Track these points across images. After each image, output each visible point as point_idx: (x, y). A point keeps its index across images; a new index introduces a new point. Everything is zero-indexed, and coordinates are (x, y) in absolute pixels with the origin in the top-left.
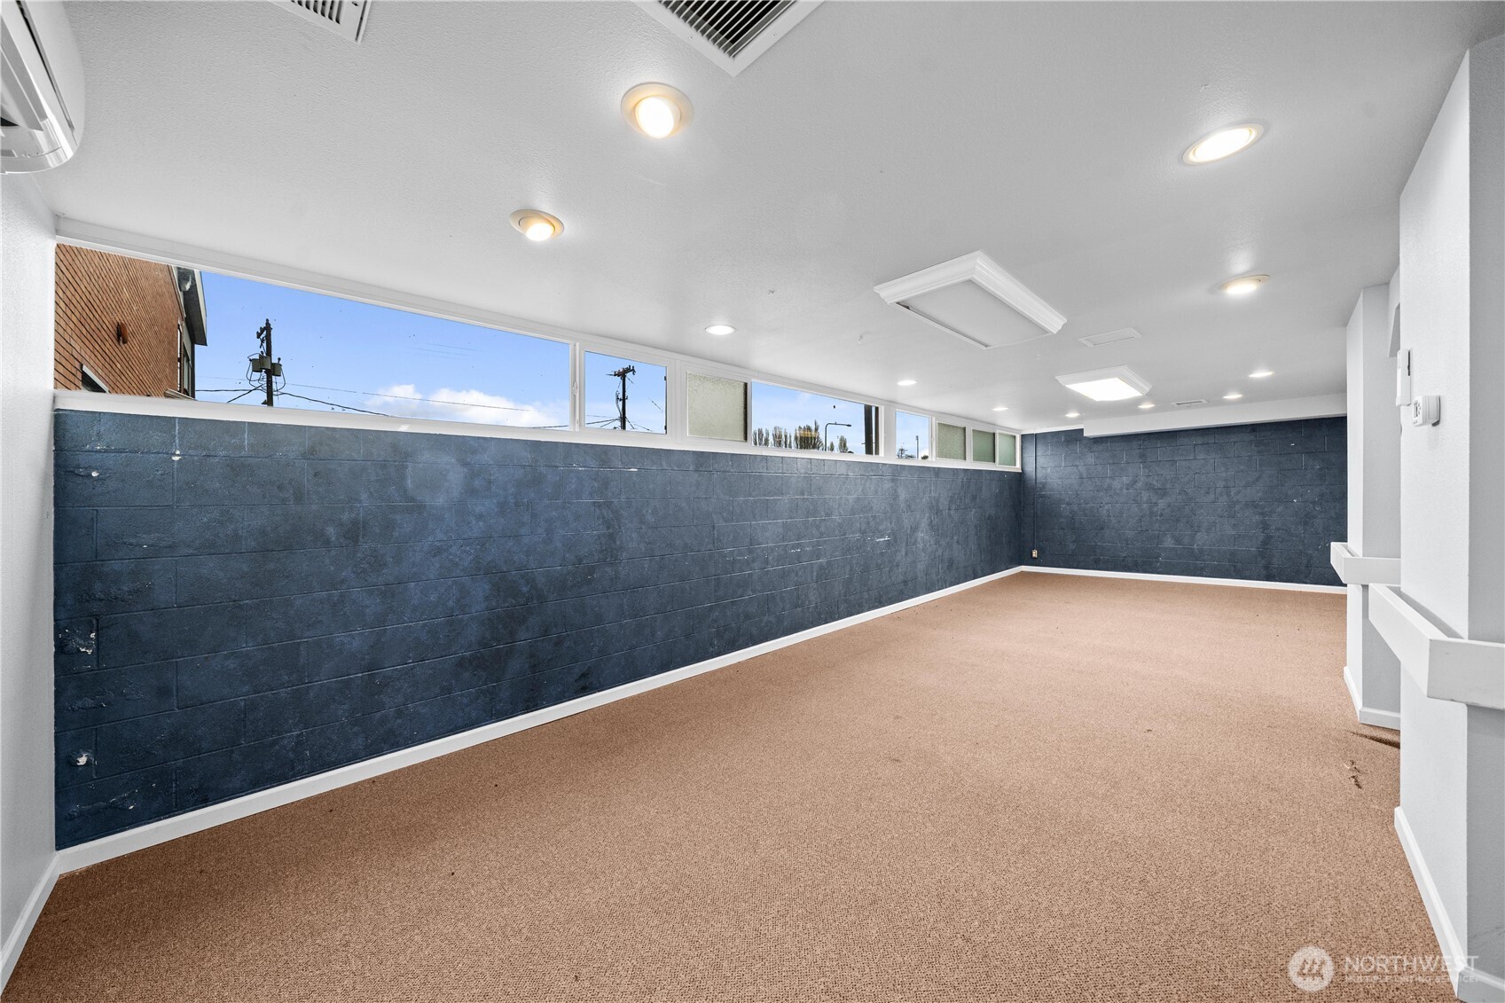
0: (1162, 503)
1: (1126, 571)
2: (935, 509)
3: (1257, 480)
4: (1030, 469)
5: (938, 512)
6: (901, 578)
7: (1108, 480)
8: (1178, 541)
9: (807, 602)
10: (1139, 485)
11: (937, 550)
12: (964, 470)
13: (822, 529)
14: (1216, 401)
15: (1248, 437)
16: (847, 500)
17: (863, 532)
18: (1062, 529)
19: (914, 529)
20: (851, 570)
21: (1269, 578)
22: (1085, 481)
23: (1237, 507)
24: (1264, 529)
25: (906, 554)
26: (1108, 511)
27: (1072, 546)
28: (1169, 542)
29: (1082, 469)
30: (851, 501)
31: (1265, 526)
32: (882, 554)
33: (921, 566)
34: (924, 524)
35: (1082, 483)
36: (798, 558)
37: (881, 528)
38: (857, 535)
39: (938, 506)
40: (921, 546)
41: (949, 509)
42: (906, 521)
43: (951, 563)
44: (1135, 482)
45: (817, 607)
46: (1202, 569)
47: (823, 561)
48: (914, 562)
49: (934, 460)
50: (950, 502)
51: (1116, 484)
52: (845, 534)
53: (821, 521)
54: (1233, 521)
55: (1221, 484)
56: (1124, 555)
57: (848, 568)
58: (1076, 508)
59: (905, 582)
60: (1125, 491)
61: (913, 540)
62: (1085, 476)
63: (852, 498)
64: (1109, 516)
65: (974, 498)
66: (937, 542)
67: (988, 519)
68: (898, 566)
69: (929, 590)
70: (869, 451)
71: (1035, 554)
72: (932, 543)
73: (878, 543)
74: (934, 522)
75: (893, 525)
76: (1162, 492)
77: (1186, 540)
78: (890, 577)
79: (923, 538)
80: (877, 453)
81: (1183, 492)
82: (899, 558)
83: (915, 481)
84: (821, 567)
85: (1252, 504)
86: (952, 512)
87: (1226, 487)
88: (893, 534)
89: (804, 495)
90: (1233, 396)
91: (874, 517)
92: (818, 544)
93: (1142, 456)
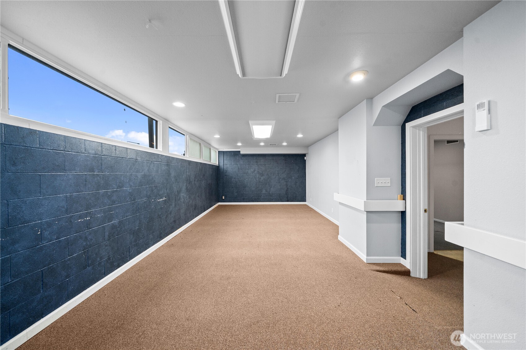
0: (262, 178)
1: (252, 202)
2: (189, 181)
3: (285, 171)
4: (221, 164)
5: (190, 182)
6: (173, 219)
7: (247, 170)
8: (266, 191)
9: (98, 259)
10: (256, 172)
11: (189, 201)
12: (200, 163)
13: (114, 198)
14: (280, 146)
15: (283, 158)
16: (136, 176)
17: (149, 197)
18: (233, 188)
19: (179, 192)
20: (140, 223)
21: (288, 201)
22: (240, 170)
23: (281, 180)
24: (287, 186)
25: (175, 206)
26: (247, 181)
27: (236, 194)
28: (264, 191)
29: (239, 165)
30: (139, 177)
31: (287, 185)
32: (161, 208)
33: (182, 211)
34: (184, 189)
35: (239, 171)
36: (88, 225)
37: (161, 193)
38: (145, 199)
39: (190, 180)
40: (182, 200)
41: (195, 181)
42: (175, 188)
43: (196, 206)
44: (255, 171)
45: (109, 259)
46: (273, 199)
47: (115, 222)
48: (179, 209)
49: (188, 156)
50: (195, 177)
51: (249, 172)
52: (134, 200)
53: (113, 192)
54: (280, 184)
55: (277, 172)
56: (252, 196)
57: (138, 222)
58: (237, 180)
59: (175, 221)
60: (252, 174)
61: (178, 198)
62: (240, 168)
63: (140, 175)
64: (247, 183)
65: (204, 175)
66: (190, 197)
67: (209, 185)
68: (171, 213)
69: (186, 222)
70: (151, 145)
71: (223, 198)
72: (188, 198)
73: (159, 202)
74: (188, 188)
75: (168, 191)
76: (262, 175)
77: (268, 190)
78: (166, 221)
79: (183, 196)
80: (157, 148)
81: (267, 175)
82: (171, 209)
83: (179, 167)
84: (114, 227)
85: (284, 179)
86: (196, 182)
87: (278, 173)
88: (168, 196)
89: (94, 171)
90: (285, 144)
91: (156, 187)
92: (110, 210)
93: (257, 162)
